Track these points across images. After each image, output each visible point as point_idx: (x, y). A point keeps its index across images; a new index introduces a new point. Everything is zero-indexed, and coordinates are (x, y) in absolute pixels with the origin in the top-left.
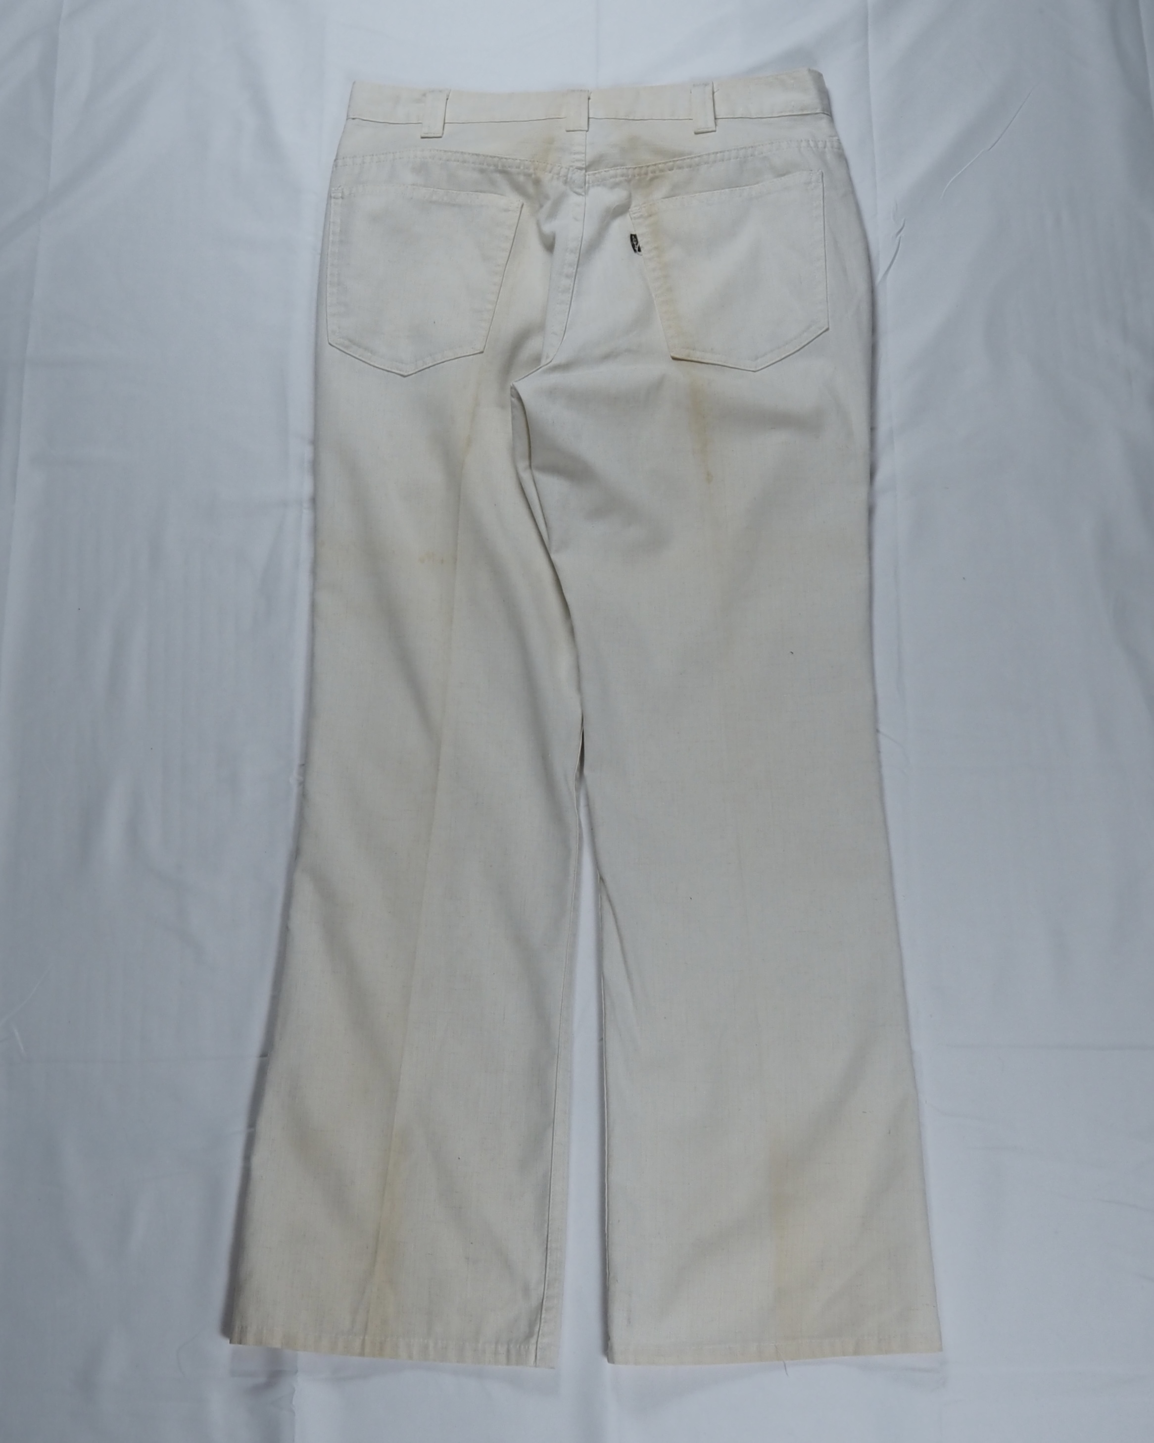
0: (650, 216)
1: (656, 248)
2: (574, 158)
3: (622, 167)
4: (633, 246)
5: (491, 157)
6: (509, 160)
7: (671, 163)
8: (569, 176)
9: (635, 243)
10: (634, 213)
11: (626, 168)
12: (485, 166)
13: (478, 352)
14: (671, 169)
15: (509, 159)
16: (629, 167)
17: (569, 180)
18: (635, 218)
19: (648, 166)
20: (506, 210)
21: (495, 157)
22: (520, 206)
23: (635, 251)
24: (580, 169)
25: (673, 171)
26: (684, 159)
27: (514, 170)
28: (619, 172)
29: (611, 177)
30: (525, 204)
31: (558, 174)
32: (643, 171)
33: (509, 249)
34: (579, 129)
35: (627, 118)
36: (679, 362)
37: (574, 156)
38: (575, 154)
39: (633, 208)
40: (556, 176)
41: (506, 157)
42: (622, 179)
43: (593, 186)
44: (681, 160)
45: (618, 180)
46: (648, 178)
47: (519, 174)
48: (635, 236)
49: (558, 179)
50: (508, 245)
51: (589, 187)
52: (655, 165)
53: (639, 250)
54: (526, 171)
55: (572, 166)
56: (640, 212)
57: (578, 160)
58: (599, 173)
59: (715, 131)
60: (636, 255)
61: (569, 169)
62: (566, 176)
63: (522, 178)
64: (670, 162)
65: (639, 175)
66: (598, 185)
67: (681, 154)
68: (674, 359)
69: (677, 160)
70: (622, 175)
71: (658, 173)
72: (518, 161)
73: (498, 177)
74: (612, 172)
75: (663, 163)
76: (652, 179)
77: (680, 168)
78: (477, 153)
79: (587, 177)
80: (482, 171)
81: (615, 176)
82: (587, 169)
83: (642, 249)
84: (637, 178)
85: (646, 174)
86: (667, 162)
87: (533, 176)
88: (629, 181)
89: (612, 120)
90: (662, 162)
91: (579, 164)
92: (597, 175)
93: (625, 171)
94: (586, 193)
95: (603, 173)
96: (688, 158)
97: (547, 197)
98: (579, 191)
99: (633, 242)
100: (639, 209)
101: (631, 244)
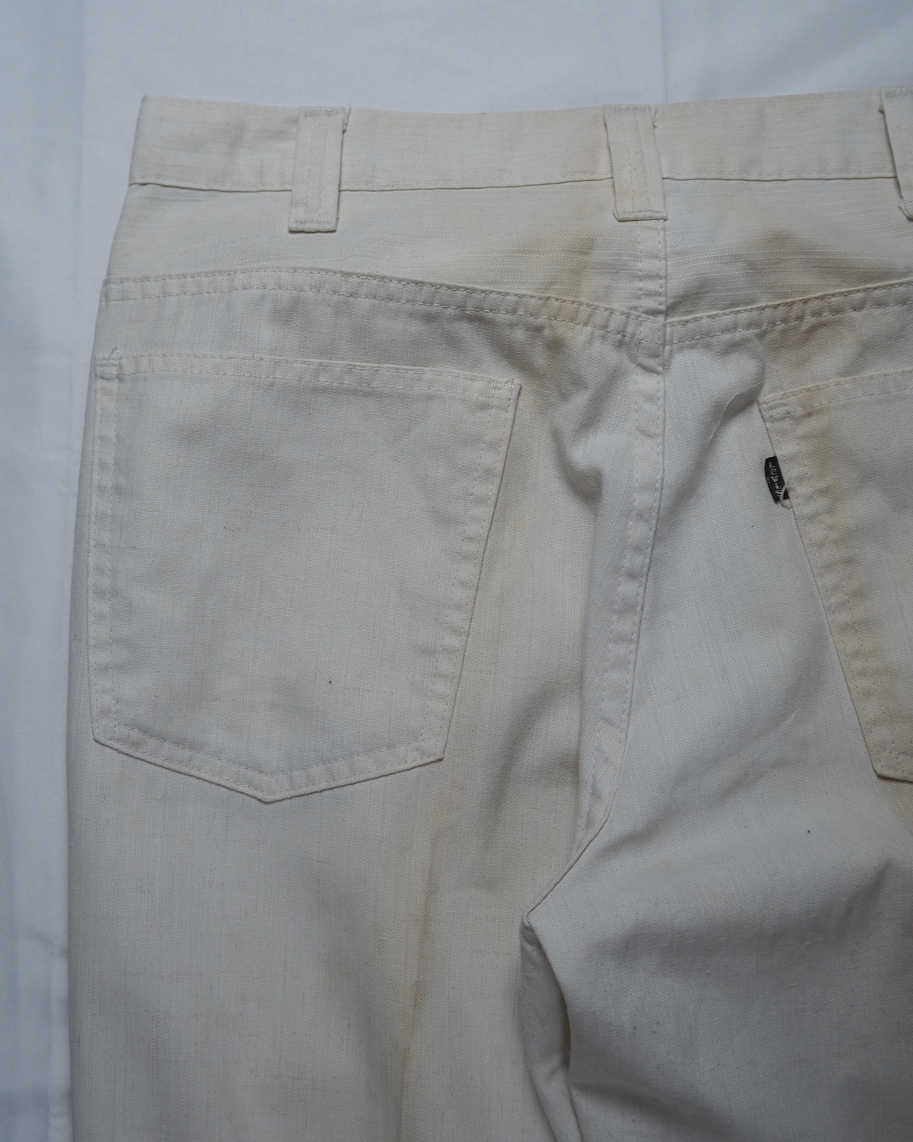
0: (810, 415)
1: (824, 492)
2: (640, 289)
3: (749, 307)
4: (771, 486)
5: (449, 287)
6: (492, 296)
7: (860, 295)
8: (630, 330)
9: (775, 479)
10: (771, 408)
11: (758, 308)
12: (435, 308)
13: (432, 759)
14: (859, 307)
15: (492, 292)
16: (764, 304)
17: (627, 339)
18: (773, 419)
19: (805, 302)
20: (484, 407)
21: (458, 288)
22: (515, 392)
23: (776, 499)
24: (655, 313)
25: (864, 312)
26: (892, 286)
27: (502, 317)
28: (744, 317)
29: (727, 330)
30: (524, 386)
31: (604, 327)
32: (796, 310)
33: (493, 499)
34: (648, 214)
35: (745, 176)
36: (894, 784)
37: (640, 285)
38: (641, 278)
39: (767, 396)
40: (600, 332)
41: (484, 288)
42: (750, 333)
43: (680, 349)
44: (884, 287)
45: (738, 335)
46: (805, 327)
47: (513, 325)
48: (773, 461)
49: (604, 338)
50: (488, 490)
51: (671, 354)
52: (821, 298)
53: (786, 496)
54: (531, 319)
55: (635, 308)
56: (784, 405)
57: (650, 294)
58: (695, 319)
60: (777, 508)
61: (628, 315)
62: (622, 332)
63: (519, 335)
64: (858, 291)
65: (785, 320)
66: (693, 347)
67: (886, 274)
68: (882, 777)
69: (875, 288)
70: (749, 326)
71: (827, 316)
72: (512, 298)
73: (464, 329)
74: (727, 319)
75: (841, 294)
76: (813, 329)
77: (880, 304)
78: (419, 279)
79: (668, 329)
80: (429, 318)
81: (733, 328)
82: (668, 311)
83: (790, 494)
84: (781, 327)
85: (800, 318)
86: (850, 292)
87: (546, 332)
88: (761, 336)
89: (715, 181)
90: (838, 291)
91: (651, 303)
92: (691, 326)
93: (755, 313)
94: (666, 366)
95: (704, 321)
96: (901, 284)
97: (579, 382)
98: (651, 363)
99: (772, 477)
100: (782, 399)
101: (768, 482)
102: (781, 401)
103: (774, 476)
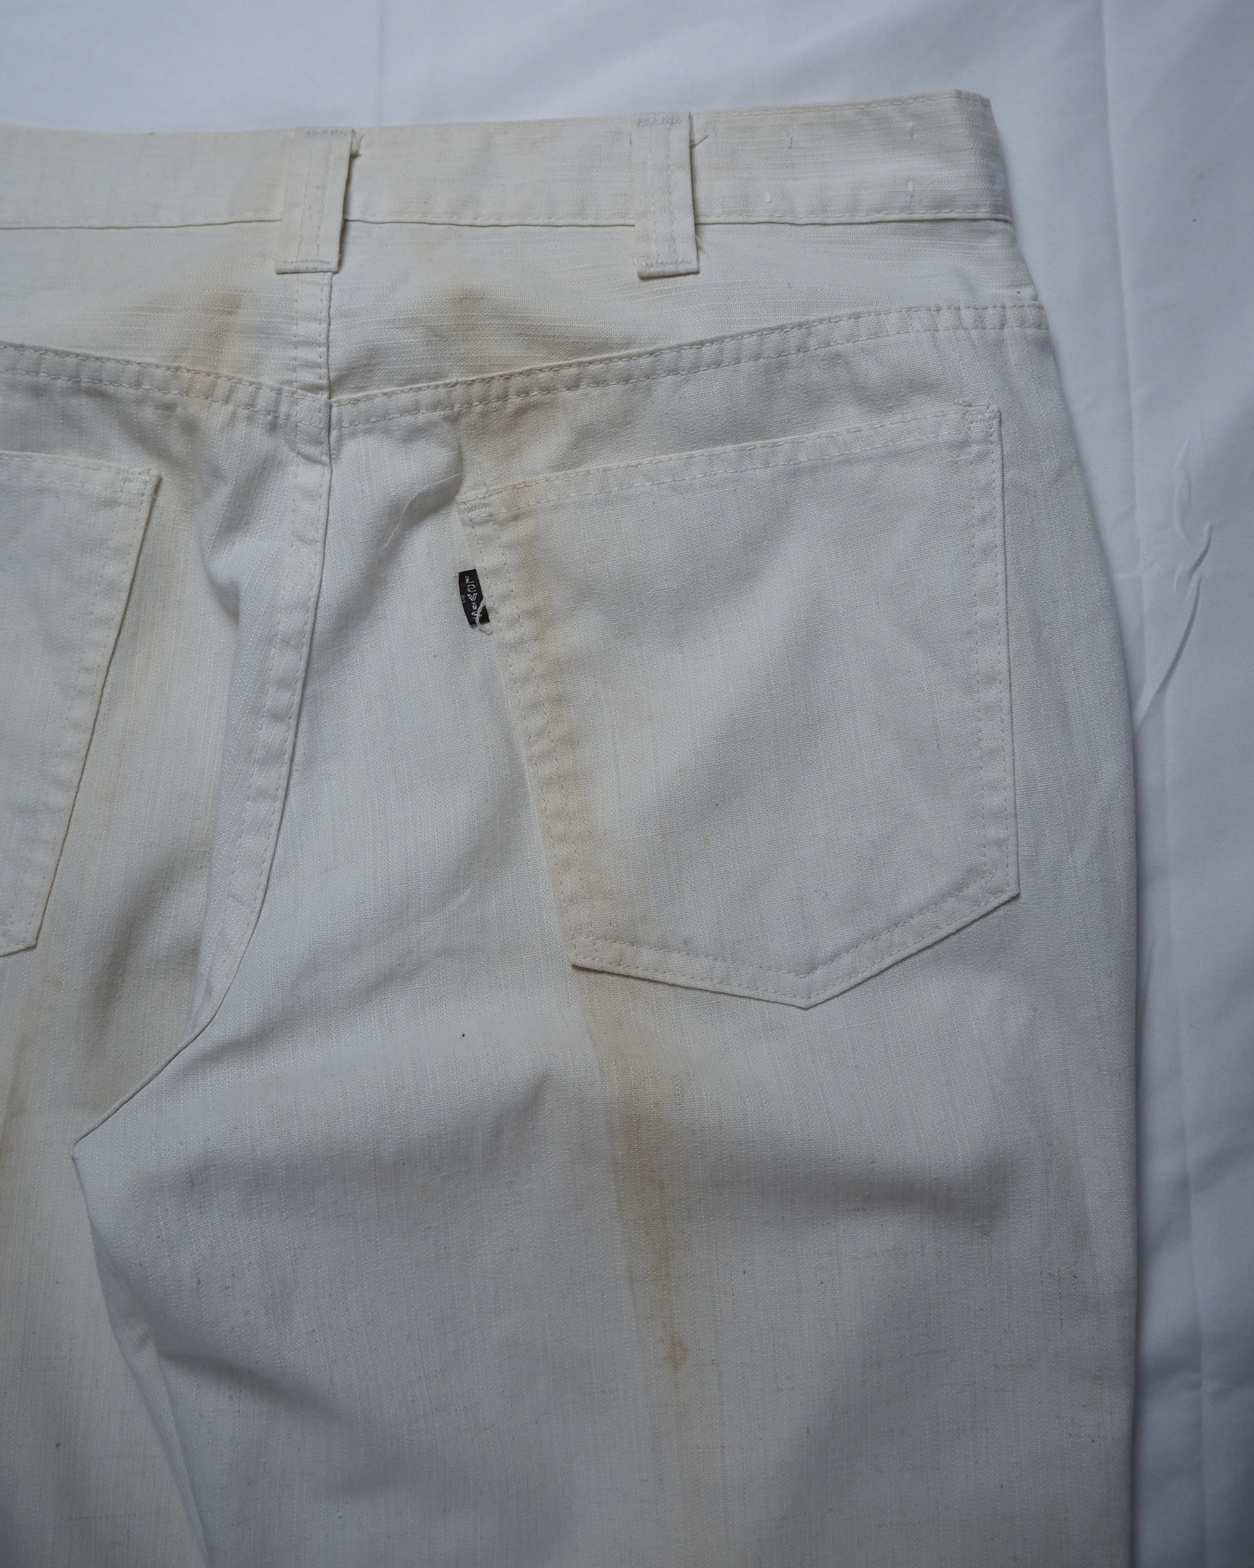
0: (516, 518)
1: (533, 614)
2: (295, 359)
3: (433, 383)
4: (468, 608)
5: (56, 353)
6: (109, 364)
7: (573, 371)
8: (283, 409)
9: (473, 598)
10: (470, 510)
11: (446, 385)
12: (43, 379)
13: (21, 946)
14: (574, 386)
15: (109, 359)
16: (454, 380)
17: (281, 421)
18: (473, 523)
19: (508, 378)
20: (111, 503)
21: (68, 354)
22: (150, 488)
23: (472, 622)
24: (315, 389)
25: (579, 392)
26: (610, 359)
27: (125, 391)
28: (426, 396)
29: (404, 411)
30: (165, 478)
31: (251, 405)
32: (496, 389)
33: (118, 620)
34: (312, 266)
35: (455, 220)
36: (592, 976)
37: (293, 353)
38: (297, 345)
39: (467, 493)
40: (243, 412)
41: (98, 354)
42: (437, 414)
43: (353, 434)
44: (601, 361)
45: (422, 418)
46: (510, 409)
47: (140, 402)
48: (472, 574)
49: (250, 419)
50: (112, 608)
51: (340, 440)
52: (528, 373)
53: (485, 619)
54: (158, 394)
55: (289, 382)
56: (486, 505)
57: (309, 365)
58: (368, 398)
59: (696, 273)
60: (474, 634)
61: (279, 392)
62: (274, 411)
63: (149, 414)
64: (570, 365)
65: (484, 400)
66: (368, 432)
67: (603, 345)
68: (577, 967)
69: (590, 363)
70: (435, 406)
71: (535, 396)
72: (134, 368)
73: (84, 405)
74: (406, 398)
75: (550, 369)
76: (521, 412)
77: (598, 382)
78: (18, 341)
79: (335, 410)
80: (38, 391)
81: (416, 408)
82: (332, 388)
83: (491, 617)
84: (478, 408)
85: (504, 397)
86: (560, 367)
87: (179, 410)
88: (454, 420)
89: (416, 225)
90: (545, 365)
91: (309, 377)
92: (362, 406)
93: (442, 392)
94: (333, 456)
95: (377, 400)
96: (620, 358)
97: (216, 474)
98: (313, 451)
99: (468, 595)
100: (484, 498)
101: (463, 601)
102: (483, 501)
103: (472, 594)
